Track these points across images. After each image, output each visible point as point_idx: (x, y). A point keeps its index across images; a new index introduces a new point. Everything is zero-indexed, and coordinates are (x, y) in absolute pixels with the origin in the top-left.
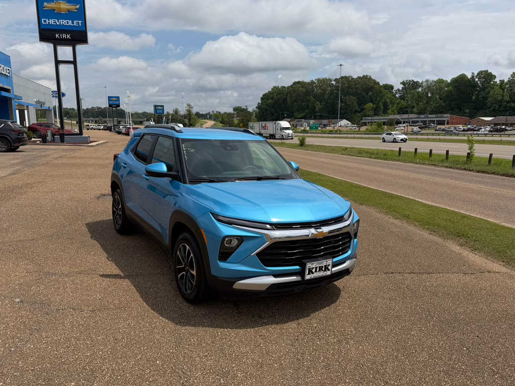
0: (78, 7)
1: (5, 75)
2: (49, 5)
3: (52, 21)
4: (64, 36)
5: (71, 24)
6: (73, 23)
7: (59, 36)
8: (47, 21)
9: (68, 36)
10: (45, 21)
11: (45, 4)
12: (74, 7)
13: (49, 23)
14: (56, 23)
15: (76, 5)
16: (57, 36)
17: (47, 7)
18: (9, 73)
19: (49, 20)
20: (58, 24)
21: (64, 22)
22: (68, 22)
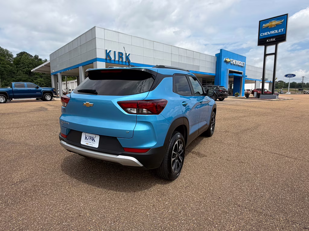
0: (283, 21)
1: (241, 66)
2: (266, 25)
3: (266, 34)
4: (272, 40)
5: (277, 32)
6: (278, 31)
7: (269, 41)
8: (263, 34)
9: (274, 39)
10: (262, 34)
11: (264, 25)
12: (280, 22)
13: (264, 35)
14: (268, 34)
15: (281, 21)
16: (267, 41)
17: (264, 26)
18: (243, 65)
19: (264, 33)
20: (269, 34)
21: (273, 32)
22: (275, 32)
